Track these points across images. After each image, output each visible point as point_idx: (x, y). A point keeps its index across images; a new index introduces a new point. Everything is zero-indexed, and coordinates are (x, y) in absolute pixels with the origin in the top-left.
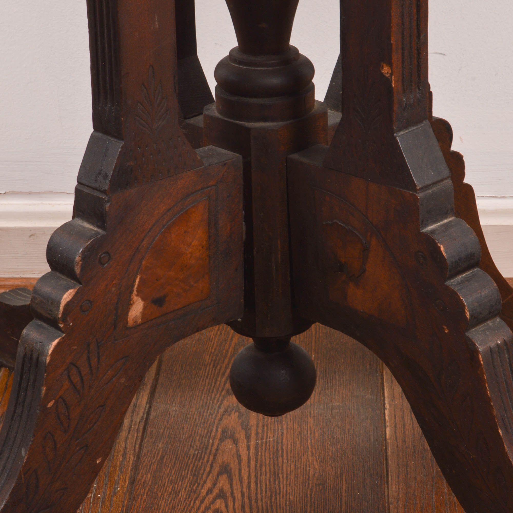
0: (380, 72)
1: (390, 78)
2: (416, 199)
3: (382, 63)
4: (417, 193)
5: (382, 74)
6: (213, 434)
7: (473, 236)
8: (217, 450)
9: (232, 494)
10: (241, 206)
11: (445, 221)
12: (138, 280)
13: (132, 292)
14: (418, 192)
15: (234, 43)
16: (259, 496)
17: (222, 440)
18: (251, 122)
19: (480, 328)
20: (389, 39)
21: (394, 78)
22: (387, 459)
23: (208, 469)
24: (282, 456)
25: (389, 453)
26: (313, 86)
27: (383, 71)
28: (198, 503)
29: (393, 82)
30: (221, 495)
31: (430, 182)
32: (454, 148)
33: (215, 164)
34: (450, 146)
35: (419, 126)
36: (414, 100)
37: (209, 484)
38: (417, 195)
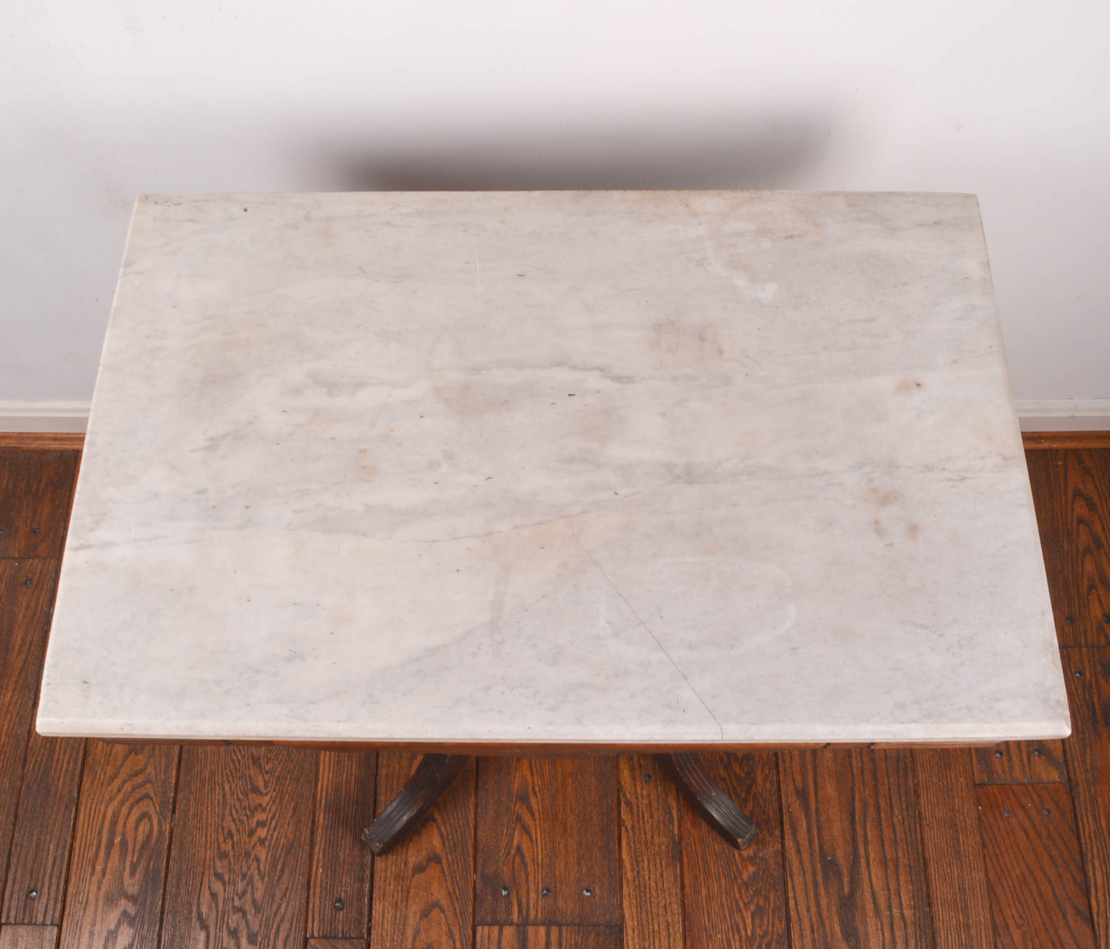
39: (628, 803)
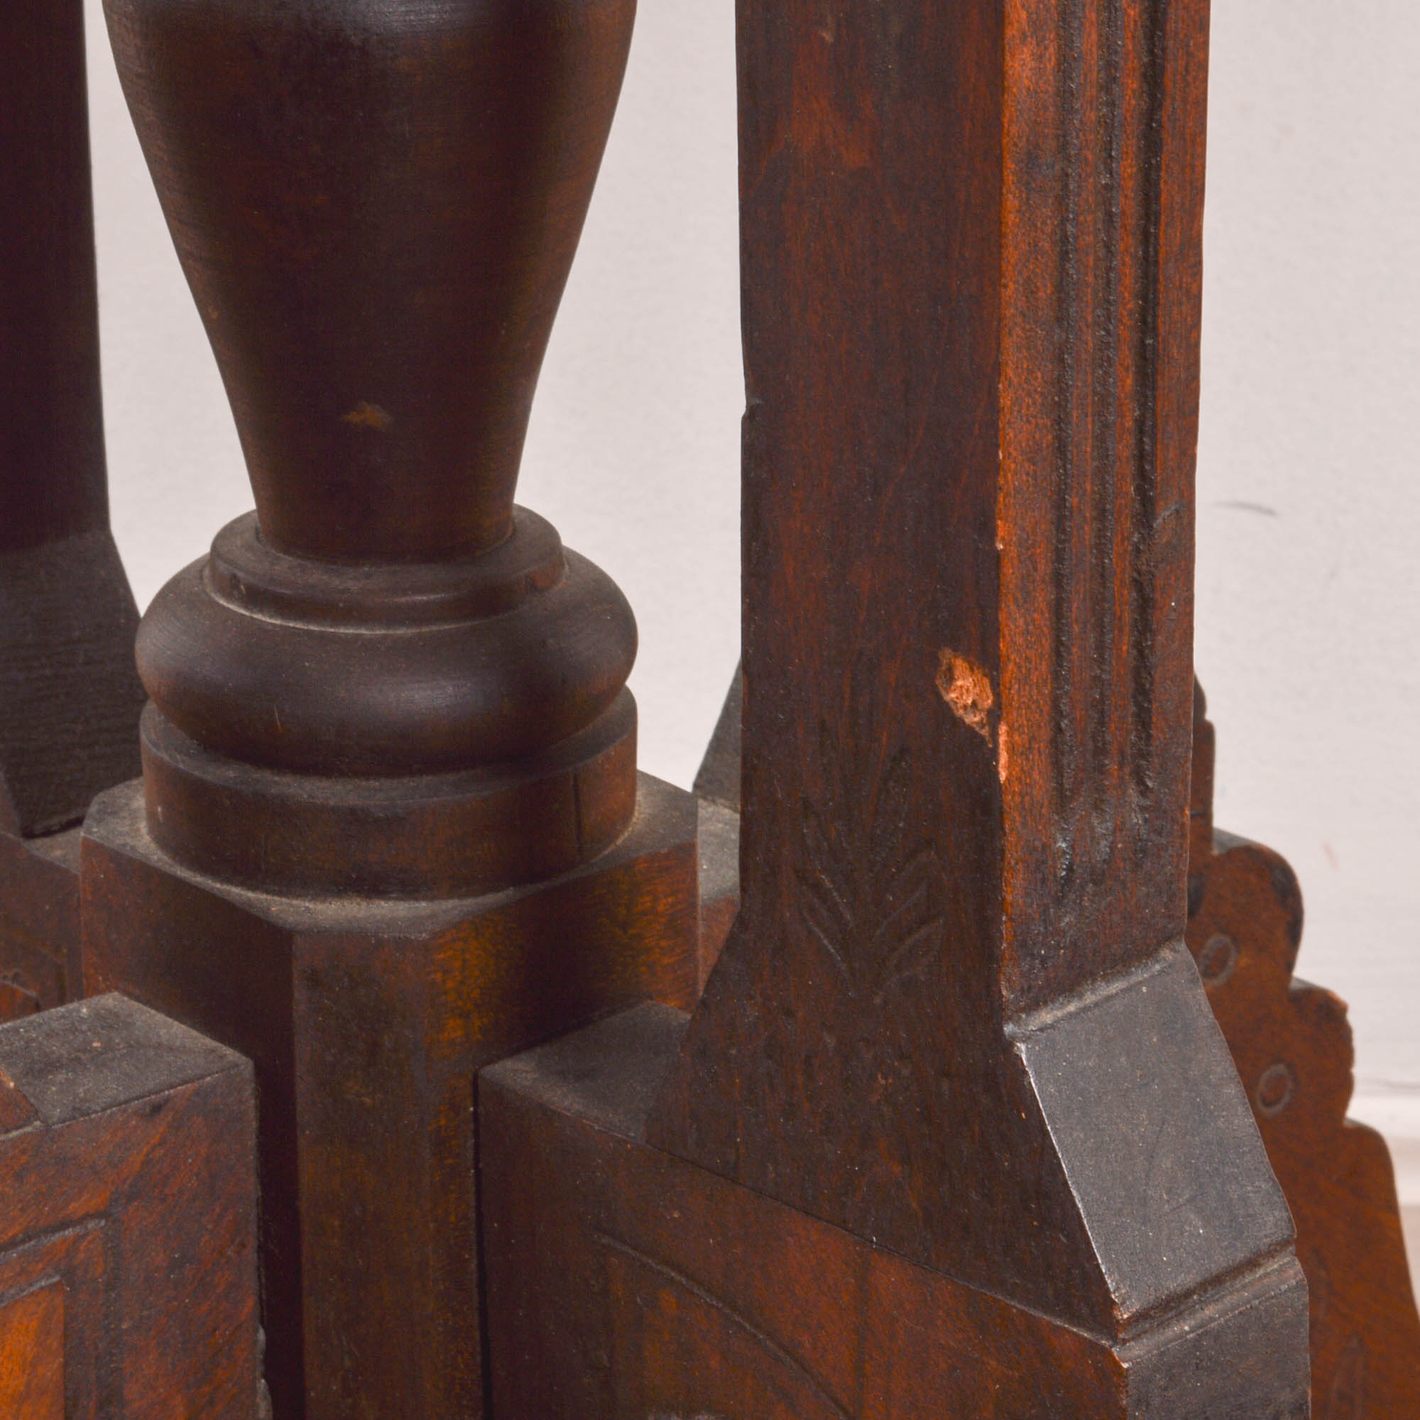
0: (939, 697)
1: (985, 732)
2: (1111, 1375)
3: (946, 655)
4: (1115, 1340)
10: (249, 1305)
14: (1121, 1336)
18: (298, 896)
20: (986, 529)
21: (1010, 734)
27: (953, 695)
29: (1003, 758)
31: (1188, 1279)
33: (104, 1110)
34: (1290, 965)
35: (1139, 975)
36: (1112, 847)
38: (1115, 1351)
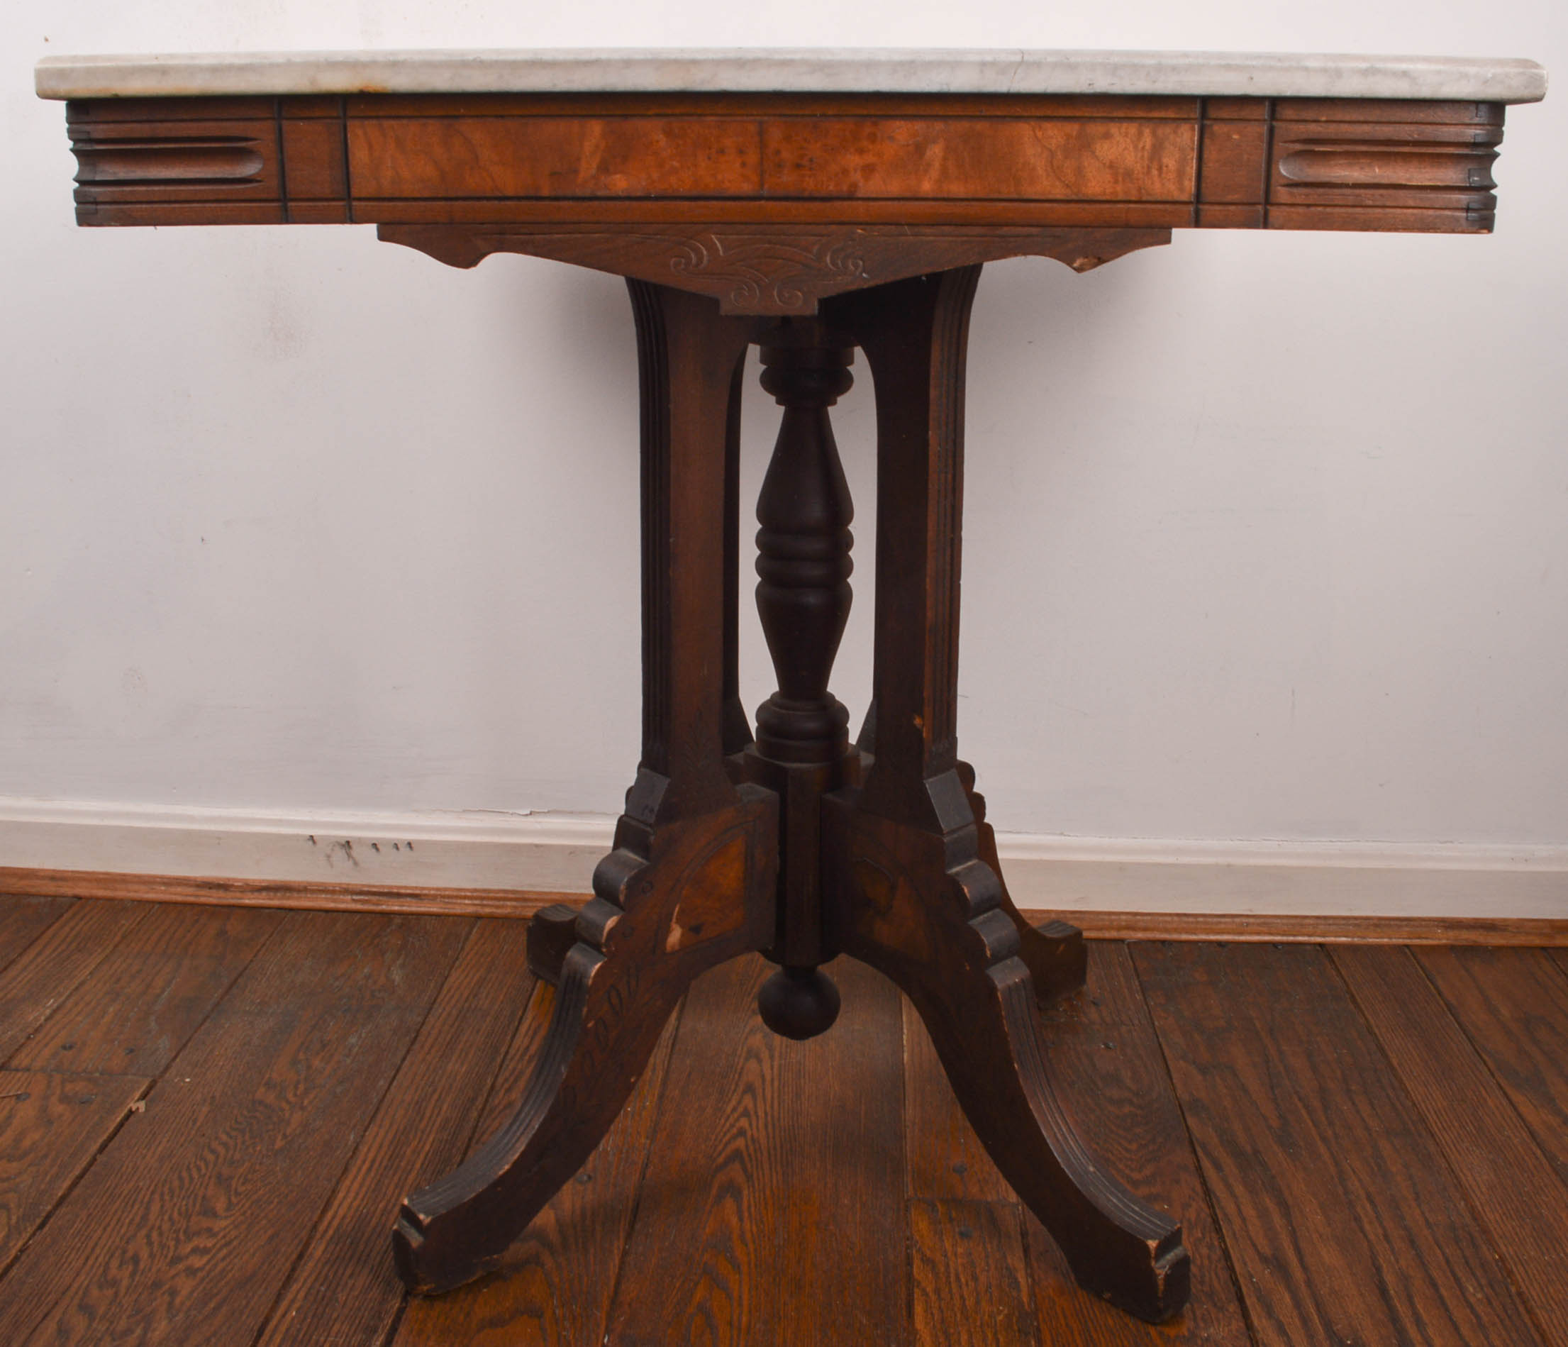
0: (912, 723)
1: (921, 729)
2: (943, 842)
3: (914, 716)
4: (943, 837)
5: (914, 726)
6: (738, 1053)
7: (995, 878)
8: (742, 1068)
9: (756, 1112)
11: (969, 863)
12: (677, 909)
13: (671, 920)
14: (945, 836)
15: (774, 687)
16: (782, 1115)
17: (747, 1059)
18: (788, 763)
19: (999, 966)
20: (922, 693)
21: (925, 731)
22: (904, 1083)
23: (733, 1087)
24: (804, 1077)
25: (907, 1078)
26: (848, 729)
27: (915, 723)
28: (723, 1121)
30: (746, 1113)
31: (955, 827)
32: (976, 789)
33: (754, 801)
34: (973, 790)
36: (943, 750)
37: (734, 1102)
38: (943, 839)
39: (927, 1261)
